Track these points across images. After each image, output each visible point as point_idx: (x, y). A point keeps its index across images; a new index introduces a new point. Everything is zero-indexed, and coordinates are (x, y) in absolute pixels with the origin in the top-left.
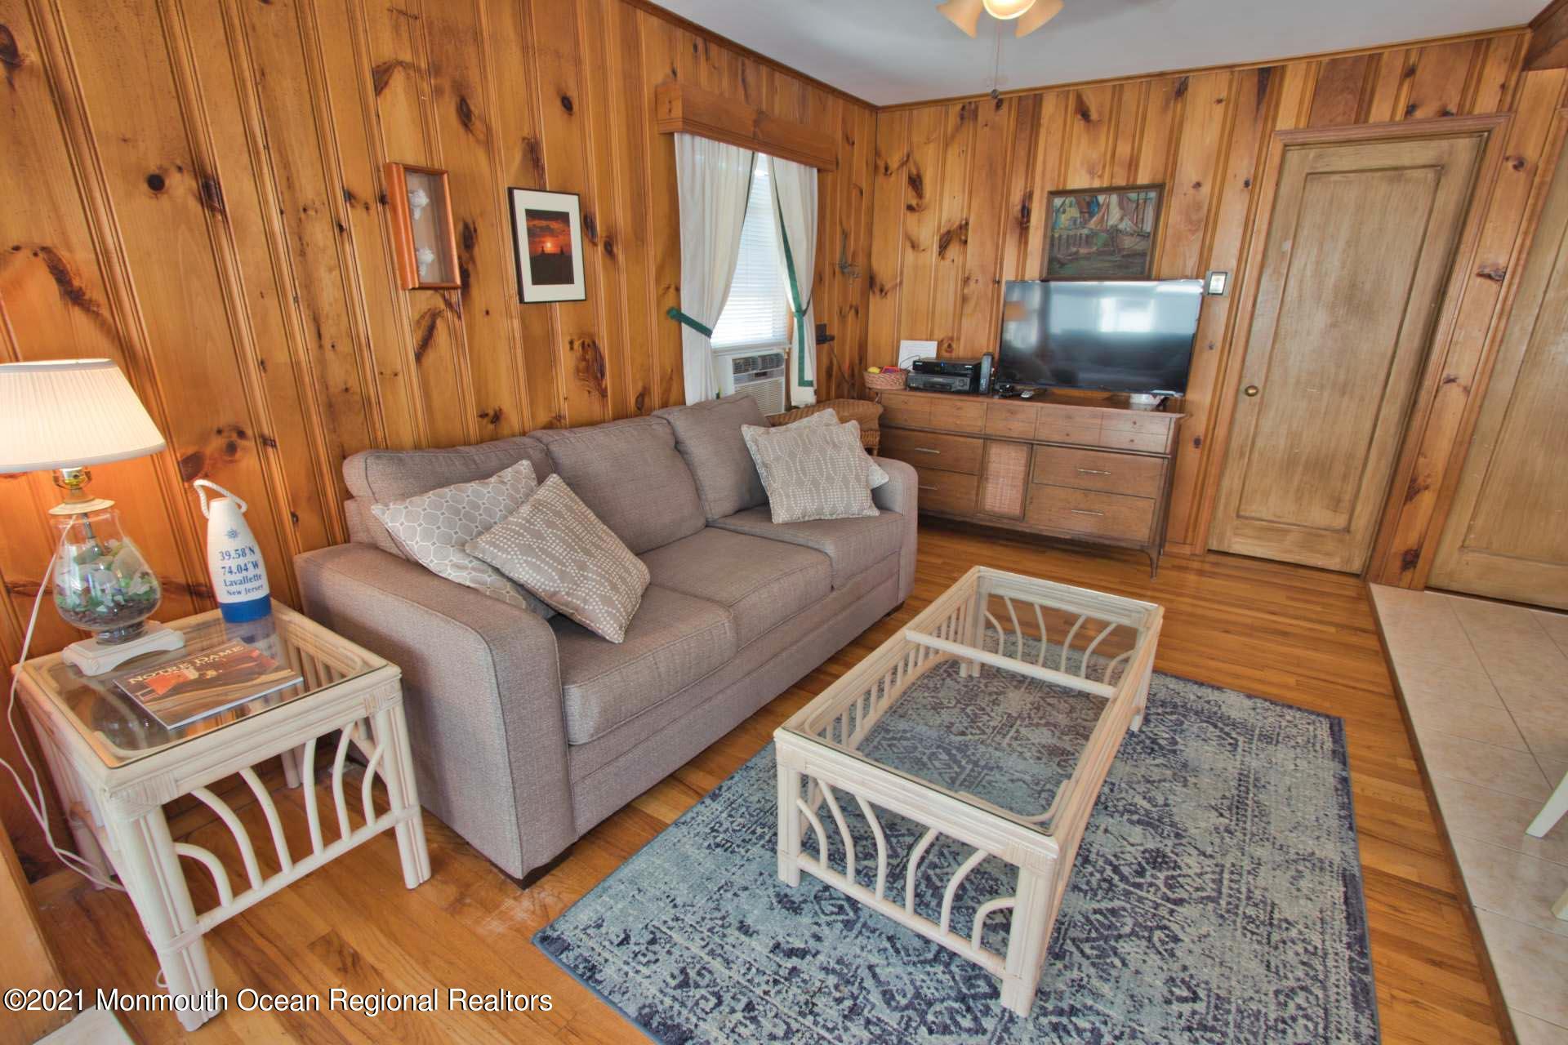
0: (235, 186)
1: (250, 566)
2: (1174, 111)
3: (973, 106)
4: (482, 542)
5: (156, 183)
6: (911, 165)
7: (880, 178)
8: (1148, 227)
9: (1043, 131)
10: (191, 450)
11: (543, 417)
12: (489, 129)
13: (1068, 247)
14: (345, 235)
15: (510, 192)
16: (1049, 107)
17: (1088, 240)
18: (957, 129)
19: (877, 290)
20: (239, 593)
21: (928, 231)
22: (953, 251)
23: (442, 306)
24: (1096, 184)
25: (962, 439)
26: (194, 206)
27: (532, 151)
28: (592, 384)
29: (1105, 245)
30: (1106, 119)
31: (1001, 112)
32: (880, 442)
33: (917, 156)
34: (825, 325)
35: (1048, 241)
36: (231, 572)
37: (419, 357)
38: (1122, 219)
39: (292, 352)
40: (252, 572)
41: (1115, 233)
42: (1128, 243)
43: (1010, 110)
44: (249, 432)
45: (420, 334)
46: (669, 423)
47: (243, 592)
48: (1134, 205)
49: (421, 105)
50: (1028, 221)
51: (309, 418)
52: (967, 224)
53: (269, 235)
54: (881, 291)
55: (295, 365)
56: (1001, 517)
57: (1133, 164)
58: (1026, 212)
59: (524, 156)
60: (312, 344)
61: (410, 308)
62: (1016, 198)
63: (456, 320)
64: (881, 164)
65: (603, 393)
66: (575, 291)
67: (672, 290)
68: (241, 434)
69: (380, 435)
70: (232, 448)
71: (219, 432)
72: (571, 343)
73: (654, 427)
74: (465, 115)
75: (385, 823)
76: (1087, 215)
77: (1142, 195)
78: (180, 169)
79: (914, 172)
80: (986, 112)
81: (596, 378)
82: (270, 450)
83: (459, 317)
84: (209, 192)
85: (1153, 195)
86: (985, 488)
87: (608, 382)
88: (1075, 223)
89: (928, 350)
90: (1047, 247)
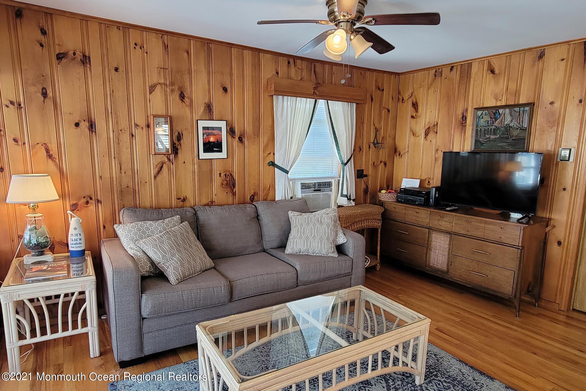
0: (100, 125)
1: (78, 240)
2: (538, 65)
3: (440, 70)
4: (141, 242)
5: (77, 125)
6: (413, 97)
7: (400, 103)
8: (525, 125)
9: (472, 80)
10: (75, 202)
11: (205, 201)
12: (191, 101)
13: (485, 136)
14: (134, 137)
15: (197, 120)
16: (475, 68)
17: (495, 132)
18: (433, 81)
19: (397, 154)
20: (74, 247)
21: (420, 127)
22: (431, 135)
23: (166, 160)
24: (499, 104)
25: (419, 228)
26: (87, 131)
27: (209, 108)
28: (229, 189)
29: (503, 134)
30: (503, 72)
31: (452, 72)
32: (382, 225)
33: (415, 93)
34: (363, 170)
35: (474, 132)
36: (72, 241)
37: (155, 177)
38: (512, 121)
39: (111, 174)
40: (78, 241)
41: (508, 128)
42: (515, 133)
43: (457, 70)
44: (93, 198)
45: (157, 170)
46: (256, 207)
47: (75, 248)
48: (518, 114)
49: (166, 95)
50: (466, 123)
51: (114, 195)
52: (437, 124)
53: (108, 138)
54: (399, 154)
55: (111, 178)
56: (438, 270)
57: (517, 93)
58: (464, 118)
59: (205, 109)
60: (118, 172)
61: (154, 161)
62: (460, 112)
63: (171, 165)
64: (401, 98)
65: (234, 194)
66: (223, 155)
67: (272, 154)
68: (91, 199)
69: (138, 202)
70: (87, 203)
71: (84, 197)
72: (220, 174)
73: (248, 208)
74: (182, 97)
75: (84, 330)
76: (494, 119)
77: (522, 109)
78: (84, 120)
79: (415, 101)
80: (446, 71)
81: (230, 187)
82: (99, 204)
83: (173, 164)
84: (92, 127)
85: (527, 108)
86: (430, 254)
87: (236, 189)
88: (488, 123)
89: (415, 184)
90: (474, 135)
